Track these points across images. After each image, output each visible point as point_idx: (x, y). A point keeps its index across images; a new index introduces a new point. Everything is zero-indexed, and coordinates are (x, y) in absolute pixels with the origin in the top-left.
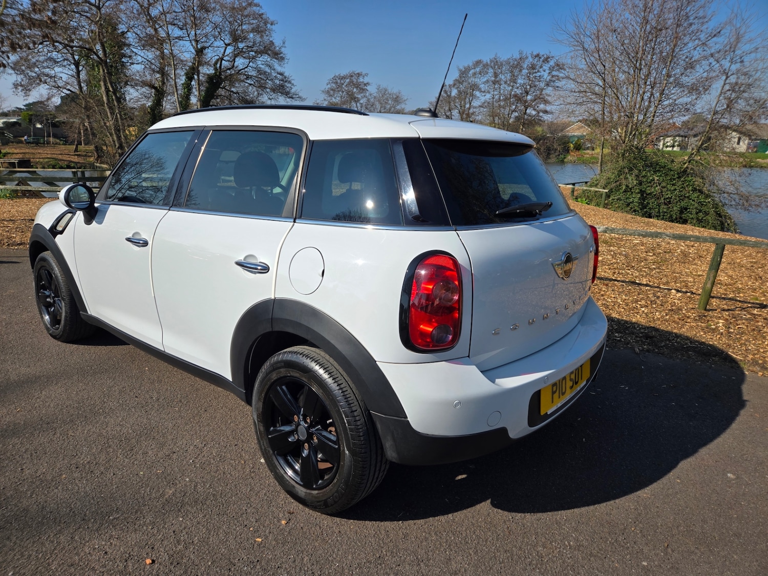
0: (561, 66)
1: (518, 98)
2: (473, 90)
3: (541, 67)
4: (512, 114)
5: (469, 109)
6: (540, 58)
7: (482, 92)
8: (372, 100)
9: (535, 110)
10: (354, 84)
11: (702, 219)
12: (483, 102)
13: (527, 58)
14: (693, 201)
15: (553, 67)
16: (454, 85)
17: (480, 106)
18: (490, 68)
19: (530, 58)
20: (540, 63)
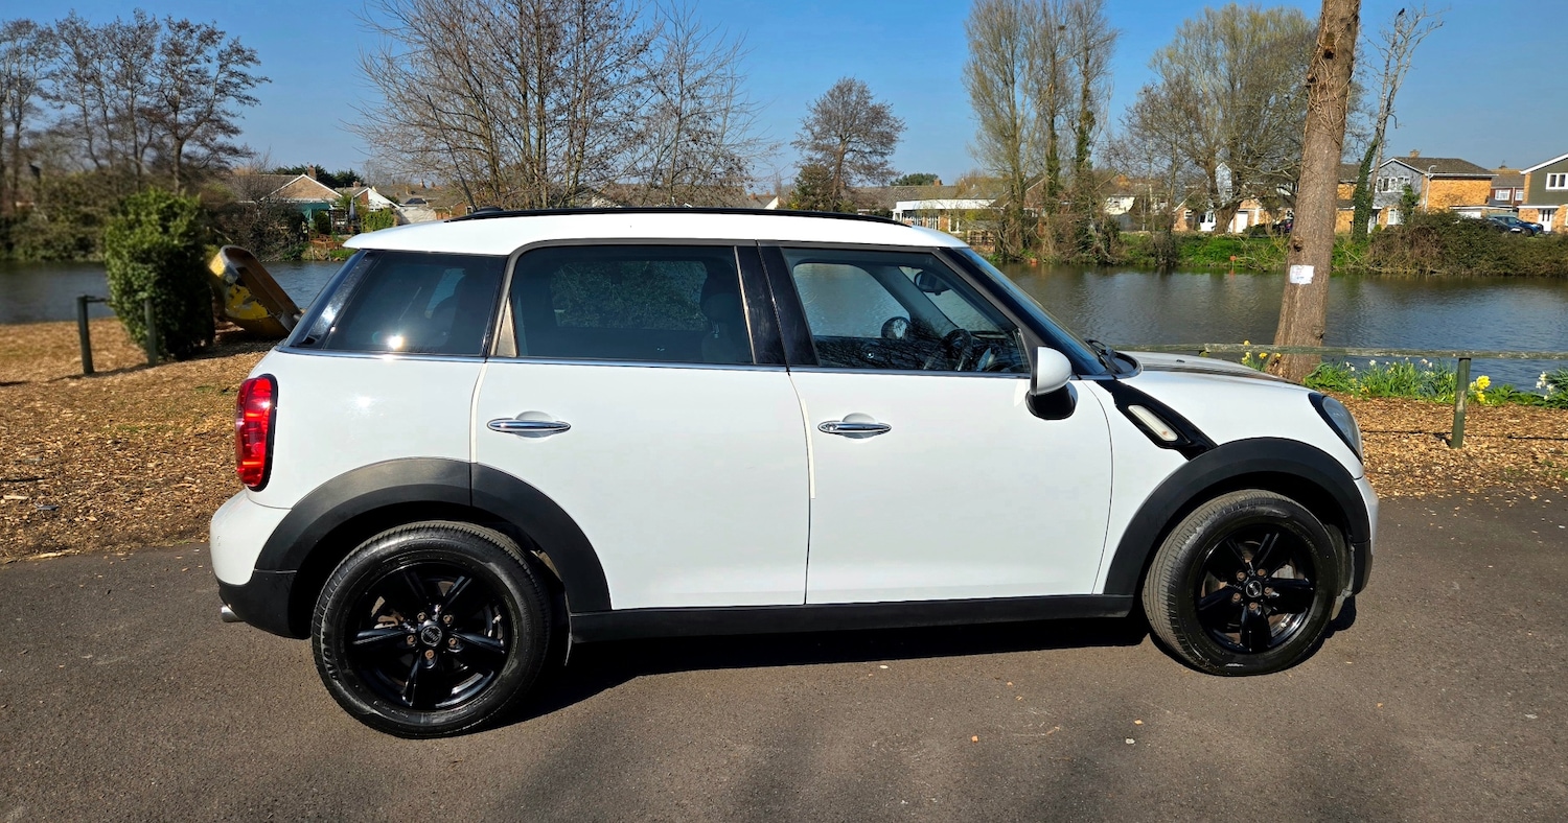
0: (248, 54)
1: (154, 116)
2: (20, 92)
3: (198, 51)
4: (143, 151)
6: (192, 31)
7: (49, 97)
9: (203, 145)
12: (59, 122)
13: (156, 27)
15: (230, 55)
17: (52, 133)
18: (63, 44)
19: (165, 28)
20: (194, 42)
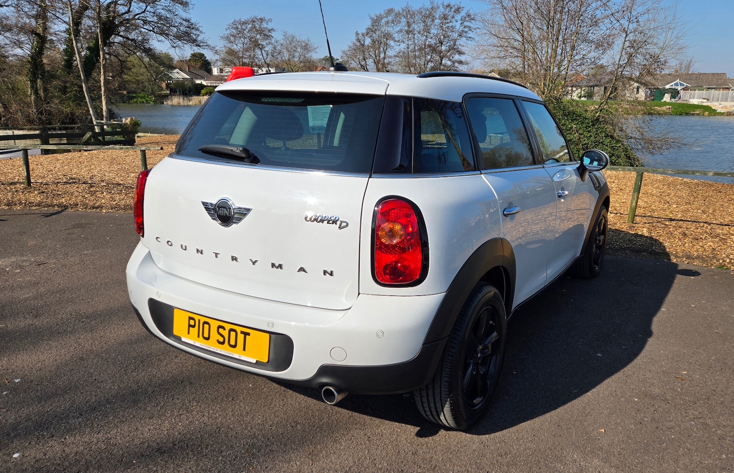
0: (472, 16)
1: (433, 49)
2: (387, 39)
3: (453, 17)
4: (427, 64)
5: (384, 58)
6: (451, 8)
7: (396, 41)
8: (279, 48)
9: (450, 60)
10: (257, 30)
11: (615, 162)
12: (398, 51)
13: (438, 7)
14: (607, 146)
15: (465, 18)
16: (367, 34)
17: (395, 56)
18: (403, 18)
19: (441, 8)
20: (452, 13)
